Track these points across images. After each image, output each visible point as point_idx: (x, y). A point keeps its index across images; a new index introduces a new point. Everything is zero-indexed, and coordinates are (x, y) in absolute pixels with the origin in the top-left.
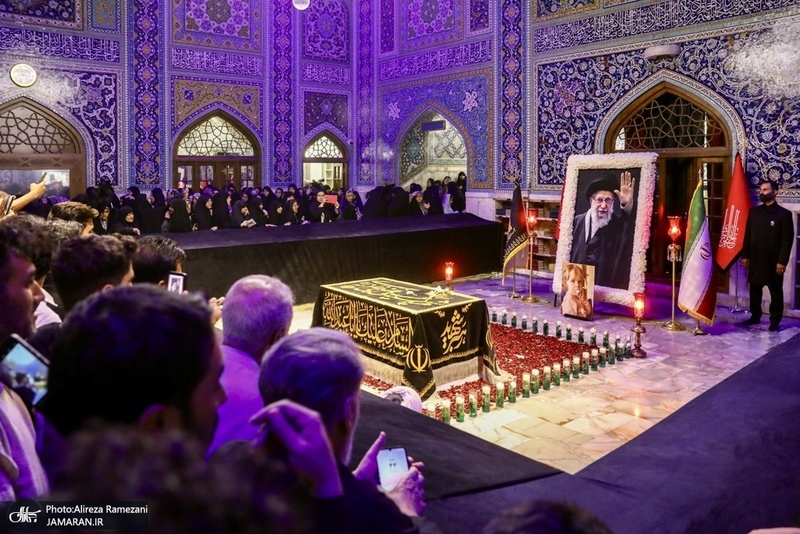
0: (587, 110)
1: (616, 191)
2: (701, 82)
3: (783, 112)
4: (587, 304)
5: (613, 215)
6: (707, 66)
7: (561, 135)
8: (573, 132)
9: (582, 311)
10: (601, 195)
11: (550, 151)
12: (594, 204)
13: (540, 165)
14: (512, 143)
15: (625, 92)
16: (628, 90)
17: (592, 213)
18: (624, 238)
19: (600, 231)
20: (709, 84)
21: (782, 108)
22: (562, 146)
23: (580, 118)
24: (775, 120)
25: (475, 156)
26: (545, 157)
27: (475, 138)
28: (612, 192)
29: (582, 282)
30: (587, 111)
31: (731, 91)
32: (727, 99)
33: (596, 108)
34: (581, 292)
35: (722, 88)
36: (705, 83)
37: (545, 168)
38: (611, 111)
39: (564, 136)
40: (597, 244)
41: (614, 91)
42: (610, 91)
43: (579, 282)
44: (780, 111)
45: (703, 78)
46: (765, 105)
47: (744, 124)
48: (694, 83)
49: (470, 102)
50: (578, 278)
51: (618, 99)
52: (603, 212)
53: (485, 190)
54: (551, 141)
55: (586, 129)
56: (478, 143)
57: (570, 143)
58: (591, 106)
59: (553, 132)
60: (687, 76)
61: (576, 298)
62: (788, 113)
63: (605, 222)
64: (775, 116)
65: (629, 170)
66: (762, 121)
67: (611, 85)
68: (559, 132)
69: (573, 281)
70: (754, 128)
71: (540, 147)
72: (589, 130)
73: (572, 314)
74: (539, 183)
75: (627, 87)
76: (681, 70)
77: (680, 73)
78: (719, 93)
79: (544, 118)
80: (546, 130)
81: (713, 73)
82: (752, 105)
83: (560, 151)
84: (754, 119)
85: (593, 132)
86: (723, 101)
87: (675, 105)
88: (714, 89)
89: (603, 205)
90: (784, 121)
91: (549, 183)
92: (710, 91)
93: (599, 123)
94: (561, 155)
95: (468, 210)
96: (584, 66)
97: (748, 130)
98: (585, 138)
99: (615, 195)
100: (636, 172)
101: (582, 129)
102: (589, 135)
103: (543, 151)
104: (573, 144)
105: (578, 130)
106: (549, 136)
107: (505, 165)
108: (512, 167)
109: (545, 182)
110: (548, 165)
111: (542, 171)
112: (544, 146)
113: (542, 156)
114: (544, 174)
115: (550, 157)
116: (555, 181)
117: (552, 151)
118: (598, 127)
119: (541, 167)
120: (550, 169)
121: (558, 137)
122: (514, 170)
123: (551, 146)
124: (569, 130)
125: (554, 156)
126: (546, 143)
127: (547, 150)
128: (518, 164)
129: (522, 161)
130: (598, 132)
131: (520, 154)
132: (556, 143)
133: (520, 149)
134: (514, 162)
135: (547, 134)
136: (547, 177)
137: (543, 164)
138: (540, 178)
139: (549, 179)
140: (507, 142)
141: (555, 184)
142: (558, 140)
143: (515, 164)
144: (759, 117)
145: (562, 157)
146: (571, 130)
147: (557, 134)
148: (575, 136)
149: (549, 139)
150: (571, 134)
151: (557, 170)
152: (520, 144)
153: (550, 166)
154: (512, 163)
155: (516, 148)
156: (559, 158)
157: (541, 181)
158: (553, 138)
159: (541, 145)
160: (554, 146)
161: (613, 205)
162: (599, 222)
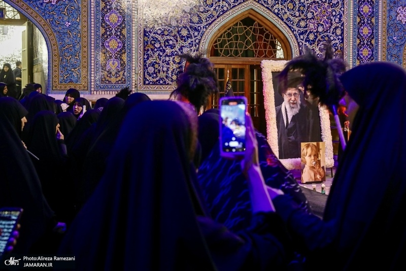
0: (191, 21)
1: (300, 88)
2: (275, 13)
3: (317, 39)
4: (321, 170)
5: (301, 105)
6: (278, 3)
7: (167, 41)
8: (179, 39)
9: (318, 177)
10: (289, 91)
11: (156, 54)
12: (286, 98)
15: (224, 12)
16: (226, 11)
18: (311, 121)
19: (294, 117)
20: (280, 16)
21: (316, 37)
22: (168, 51)
23: (185, 27)
24: (314, 43)
25: (62, 55)
26: (151, 60)
27: (61, 35)
29: (317, 155)
30: (193, 23)
31: (292, 23)
32: (290, 27)
33: (200, 21)
34: (316, 163)
35: (287, 19)
36: (277, 14)
37: (151, 70)
38: (213, 25)
39: (171, 42)
41: (215, 9)
42: (212, 9)
43: (315, 155)
44: (316, 39)
45: (276, 11)
46: (309, 34)
47: (299, 44)
48: (271, 14)
50: (314, 153)
51: (218, 17)
52: (293, 103)
54: (157, 45)
55: (191, 37)
56: (67, 40)
57: (177, 49)
59: (159, 38)
60: (266, 7)
61: (312, 168)
62: (319, 40)
63: (296, 110)
64: (314, 41)
66: (307, 44)
67: (212, 4)
68: (165, 38)
69: (310, 156)
72: (193, 39)
73: (311, 181)
74: (144, 83)
75: (225, 9)
76: (263, 3)
77: (262, 4)
78: (285, 22)
80: (152, 35)
81: (282, 8)
82: (302, 33)
83: (167, 55)
84: (304, 42)
85: (197, 41)
86: (288, 28)
87: (253, 27)
88: (282, 20)
89: (293, 98)
90: (318, 45)
91: (154, 83)
92: (280, 20)
93: (203, 34)
94: (167, 59)
97: (300, 48)
98: (191, 44)
99: (300, 91)
101: (188, 37)
102: (194, 43)
103: (148, 54)
104: (179, 49)
105: (184, 38)
106: (155, 41)
107: (105, 66)
108: (113, 68)
109: (151, 83)
110: (154, 68)
111: (148, 72)
112: (150, 49)
113: (148, 59)
114: (150, 76)
115: (156, 60)
116: (161, 82)
117: (159, 55)
118: (201, 37)
119: (147, 68)
120: (156, 71)
121: (164, 42)
122: (115, 71)
123: (157, 50)
124: (175, 37)
125: (160, 59)
126: (152, 47)
127: (154, 53)
128: (122, 65)
129: (126, 62)
130: (202, 41)
131: (123, 55)
132: (162, 47)
133: (123, 51)
134: (116, 63)
135: (153, 38)
136: (153, 78)
137: (149, 66)
138: (146, 78)
139: (155, 80)
140: (108, 43)
141: (161, 84)
142: (165, 45)
143: (117, 65)
144: (306, 41)
145: (169, 60)
146: (177, 37)
147: (163, 40)
148: (181, 43)
149: (155, 43)
150: (177, 41)
151: (164, 72)
152: (124, 46)
153: (156, 69)
154: (114, 65)
155: (119, 49)
156: (166, 61)
157: (147, 82)
158: (160, 43)
159: (147, 48)
160: (161, 51)
161: (299, 98)
162: (292, 111)
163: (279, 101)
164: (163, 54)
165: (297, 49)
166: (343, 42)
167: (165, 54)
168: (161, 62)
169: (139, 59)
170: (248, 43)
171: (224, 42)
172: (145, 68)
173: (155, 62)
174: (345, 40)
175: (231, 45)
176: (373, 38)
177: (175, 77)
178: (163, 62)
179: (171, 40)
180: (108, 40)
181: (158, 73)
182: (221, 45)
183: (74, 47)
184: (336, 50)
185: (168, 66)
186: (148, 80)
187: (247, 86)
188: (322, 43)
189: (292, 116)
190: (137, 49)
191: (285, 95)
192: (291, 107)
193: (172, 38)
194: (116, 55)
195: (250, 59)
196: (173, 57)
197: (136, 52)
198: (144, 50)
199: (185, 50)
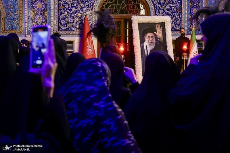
1: (155, 33)
3: (166, 3)
5: (156, 44)
7: (73, 3)
8: (80, 3)
10: (149, 35)
11: (66, 12)
12: (147, 39)
13: (59, 20)
21: (165, 1)
22: (74, 10)
24: (164, 5)
25: (6, 12)
26: (63, 16)
28: (154, 33)
37: (63, 22)
39: (75, 5)
44: (165, 3)
47: (154, 6)
52: (151, 42)
54: (67, 6)
55: (88, 1)
56: (9, 3)
57: (79, 9)
59: (68, 2)
62: (167, 3)
63: (153, 47)
64: (163, 4)
65: (159, 23)
66: (159, 6)
70: (157, 8)
71: (59, 10)
72: (89, 3)
83: (73, 13)
84: (157, 4)
85: (92, 4)
89: (151, 39)
90: (166, 6)
91: (65, 30)
94: (73, 15)
97: (155, 9)
98: (88, 6)
99: (155, 35)
100: (163, 25)
101: (86, 2)
102: (90, 5)
103: (61, 12)
104: (80, 9)
105: (83, 2)
106: (65, 4)
107: (34, 19)
108: (39, 21)
109: (63, 30)
110: (65, 20)
111: (61, 23)
112: (62, 9)
113: (61, 15)
114: (62, 25)
115: (66, 15)
116: (69, 29)
117: (68, 12)
118: (94, 1)
119: (60, 21)
120: (66, 22)
121: (71, 5)
122: (41, 22)
123: (67, 10)
124: (78, 1)
125: (69, 15)
126: (64, 8)
127: (64, 12)
128: (45, 19)
129: (47, 17)
130: (95, 4)
131: (45, 13)
132: (70, 8)
133: (45, 10)
134: (41, 18)
135: (64, 2)
136: (64, 27)
137: (62, 19)
138: (60, 27)
139: (66, 28)
140: (36, 5)
141: (69, 31)
142: (71, 6)
143: (42, 19)
144: (159, 4)
145: (74, 16)
146: (79, 1)
147: (70, 3)
148: (81, 5)
149: (65, 5)
150: (79, 4)
151: (71, 23)
152: (46, 7)
153: (66, 21)
154: (39, 18)
155: (42, 9)
156: (72, 16)
157: (60, 29)
158: (68, 5)
159: (60, 8)
160: (69, 10)
161: (155, 39)
162: (150, 47)
163: (142, 41)
164: (70, 12)
165: (153, 9)
166: (181, 5)
167: (72, 12)
168: (69, 17)
169: (56, 15)
170: (123, 5)
171: (108, 4)
172: (59, 21)
173: (65, 17)
174: (183, 3)
175: (112, 7)
176: (200, 2)
177: (78, 27)
178: (70, 17)
179: (75, 3)
180: (36, 3)
181: (67, 24)
182: (107, 7)
183: (14, 7)
184: (177, 9)
185: (74, 19)
186: (61, 28)
187: (122, 32)
188: (168, 5)
189: (150, 50)
190: (54, 9)
191: (146, 37)
192: (149, 44)
193: (76, 2)
194: (41, 12)
195: (124, 15)
196: (77, 14)
197: (53, 11)
198: (59, 9)
199: (84, 9)
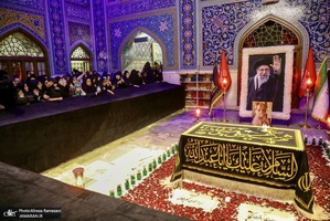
0: (229, 29)
1: (271, 65)
5: (270, 77)
8: (222, 40)
11: (210, 49)
13: (204, 57)
14: (188, 46)
17: (258, 76)
23: (226, 33)
24: (324, 31)
26: (207, 53)
27: (167, 45)
28: (269, 65)
29: (264, 111)
33: (235, 28)
37: (207, 58)
38: (242, 29)
39: (217, 42)
40: (262, 91)
41: (244, 20)
42: (242, 20)
46: (320, 25)
47: (309, 34)
49: (163, 27)
50: (262, 109)
52: (264, 76)
53: (173, 70)
54: (210, 45)
55: (229, 38)
56: (169, 47)
58: (232, 27)
59: (211, 40)
63: (265, 80)
65: (277, 54)
66: (318, 32)
67: (242, 17)
68: (214, 40)
69: (259, 110)
70: (314, 36)
71: (204, 48)
72: (231, 39)
74: (204, 65)
79: (206, 34)
80: (207, 39)
83: (215, 49)
84: (314, 31)
85: (233, 40)
87: (273, 26)
89: (264, 72)
91: (209, 65)
93: (236, 35)
94: (215, 51)
95: (164, 80)
96: (228, 8)
97: (311, 37)
99: (271, 67)
102: (230, 41)
104: (222, 45)
105: (225, 39)
107: (185, 57)
120: (210, 58)
125: (212, 52)
126: (207, 46)
129: (194, 55)
130: (236, 40)
131: (193, 51)
136: (208, 62)
138: (204, 62)
142: (214, 44)
143: (190, 57)
152: (193, 47)
155: (191, 49)
160: (212, 47)
161: (269, 72)
162: (262, 80)
163: (252, 73)
165: (308, 37)
169: (201, 53)
180: (186, 45)
185: (216, 55)
191: (258, 70)
194: (189, 52)
197: (199, 49)
199: (226, 46)
